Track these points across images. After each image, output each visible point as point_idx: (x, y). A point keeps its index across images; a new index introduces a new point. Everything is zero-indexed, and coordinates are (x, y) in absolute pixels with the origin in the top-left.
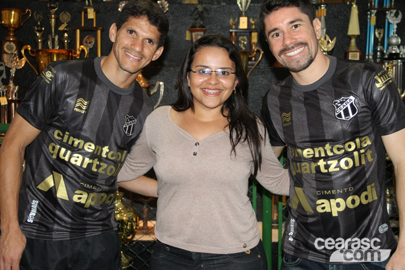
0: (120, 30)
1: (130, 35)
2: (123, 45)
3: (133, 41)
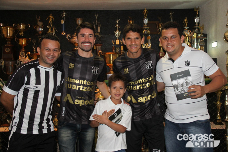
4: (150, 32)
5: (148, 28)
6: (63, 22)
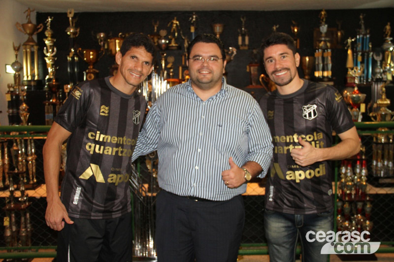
0: (124, 56)
1: (132, 60)
2: (129, 68)
3: (135, 64)
4: (331, 46)
5: (327, 39)
6: (193, 30)
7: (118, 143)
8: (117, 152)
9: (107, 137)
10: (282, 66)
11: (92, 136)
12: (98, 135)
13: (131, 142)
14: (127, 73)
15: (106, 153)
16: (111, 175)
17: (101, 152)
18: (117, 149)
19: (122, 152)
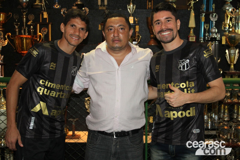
7: (61, 89)
8: (59, 95)
9: (53, 84)
10: (166, 27)
11: (43, 82)
12: (47, 82)
13: (69, 88)
14: (69, 37)
15: (51, 95)
16: (53, 111)
17: (48, 94)
18: (59, 93)
19: (62, 95)
